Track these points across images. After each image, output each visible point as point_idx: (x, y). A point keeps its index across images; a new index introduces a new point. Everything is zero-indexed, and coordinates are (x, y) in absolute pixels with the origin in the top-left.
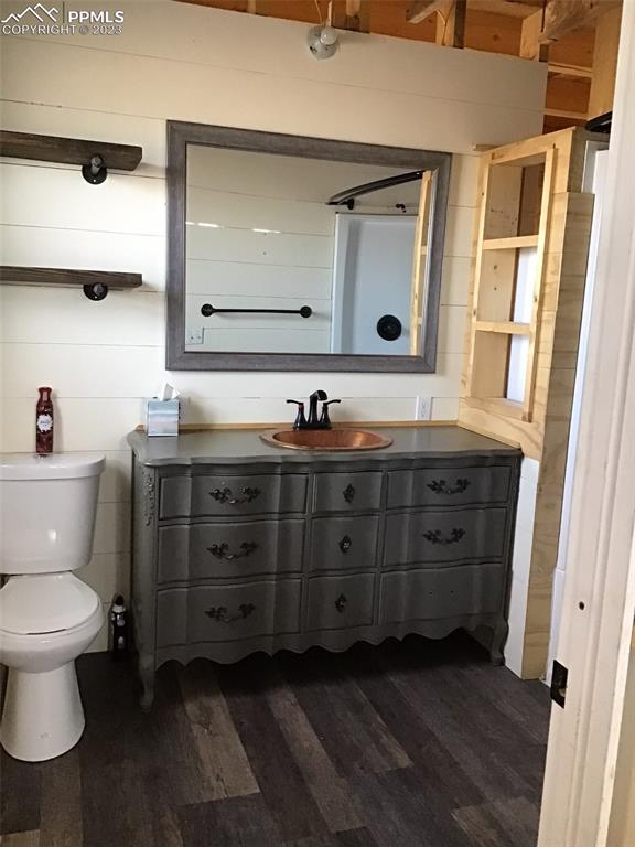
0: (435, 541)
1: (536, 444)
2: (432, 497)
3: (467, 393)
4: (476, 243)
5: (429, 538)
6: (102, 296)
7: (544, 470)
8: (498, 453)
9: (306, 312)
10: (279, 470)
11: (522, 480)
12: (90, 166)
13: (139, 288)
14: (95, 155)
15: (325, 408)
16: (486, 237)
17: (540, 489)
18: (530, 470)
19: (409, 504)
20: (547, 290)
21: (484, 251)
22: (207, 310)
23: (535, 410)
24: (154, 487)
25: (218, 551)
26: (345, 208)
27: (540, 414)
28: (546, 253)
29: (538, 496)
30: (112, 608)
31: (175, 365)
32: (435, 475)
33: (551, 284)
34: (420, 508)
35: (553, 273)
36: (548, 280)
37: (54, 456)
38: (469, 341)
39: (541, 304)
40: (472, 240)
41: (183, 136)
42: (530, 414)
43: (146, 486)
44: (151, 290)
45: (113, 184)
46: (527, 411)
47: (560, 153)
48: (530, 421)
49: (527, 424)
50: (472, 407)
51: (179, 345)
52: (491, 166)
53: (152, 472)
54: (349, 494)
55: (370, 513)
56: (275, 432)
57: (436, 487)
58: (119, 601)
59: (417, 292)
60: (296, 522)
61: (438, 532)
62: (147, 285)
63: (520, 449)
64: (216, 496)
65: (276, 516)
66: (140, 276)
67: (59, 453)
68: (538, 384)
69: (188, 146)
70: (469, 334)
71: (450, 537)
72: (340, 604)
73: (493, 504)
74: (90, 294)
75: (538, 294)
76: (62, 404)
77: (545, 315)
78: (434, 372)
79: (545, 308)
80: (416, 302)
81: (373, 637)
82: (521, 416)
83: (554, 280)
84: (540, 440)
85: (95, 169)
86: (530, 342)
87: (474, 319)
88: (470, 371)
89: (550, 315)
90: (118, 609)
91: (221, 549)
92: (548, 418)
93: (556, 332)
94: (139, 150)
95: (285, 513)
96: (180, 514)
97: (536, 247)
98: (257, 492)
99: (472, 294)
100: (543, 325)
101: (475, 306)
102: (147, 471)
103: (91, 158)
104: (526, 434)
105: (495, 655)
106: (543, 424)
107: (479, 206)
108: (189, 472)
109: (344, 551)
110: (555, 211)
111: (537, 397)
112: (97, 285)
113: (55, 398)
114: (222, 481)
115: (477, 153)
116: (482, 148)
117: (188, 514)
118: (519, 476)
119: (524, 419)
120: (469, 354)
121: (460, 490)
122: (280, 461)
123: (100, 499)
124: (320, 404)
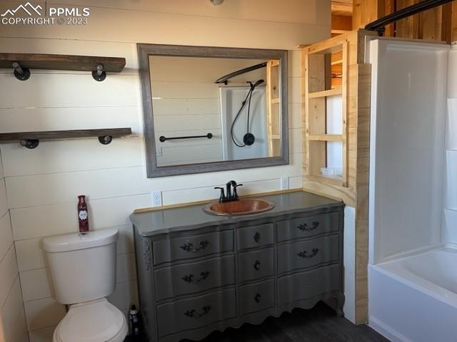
0: (304, 256)
1: (352, 199)
2: (300, 233)
3: (307, 173)
4: (304, 95)
5: (300, 255)
6: (109, 142)
7: (358, 212)
8: (332, 206)
9: (210, 136)
10: (218, 229)
11: (345, 218)
12: (96, 71)
13: (131, 135)
14: (99, 64)
15: (235, 190)
16: (310, 92)
17: (356, 223)
18: (350, 213)
19: (288, 239)
20: (350, 116)
21: (309, 99)
22: (162, 139)
23: (350, 180)
24: (149, 248)
25: (188, 279)
26: (223, 84)
27: (353, 183)
28: (348, 97)
29: (356, 226)
30: (129, 312)
31: (152, 175)
32: (300, 222)
33: (352, 114)
34: (295, 239)
35: (353, 107)
36: (350, 111)
37: (90, 233)
38: (305, 146)
39: (348, 124)
40: (301, 93)
41: (146, 51)
42: (347, 183)
43: (144, 247)
44: (136, 135)
45: (110, 80)
46: (345, 181)
47: (351, 43)
48: (347, 187)
49: (346, 188)
50: (311, 180)
51: (153, 163)
52: (309, 55)
53: (147, 240)
54: (257, 237)
55: (269, 246)
56: (210, 205)
57: (302, 228)
58: (133, 308)
59: (270, 122)
60: (229, 256)
61: (305, 252)
62: (134, 134)
63: (343, 202)
64: (184, 248)
65: (219, 255)
66: (130, 129)
67: (93, 231)
68: (350, 166)
69: (150, 57)
70: (305, 142)
71: (312, 253)
72: (257, 298)
73: (332, 233)
74: (102, 141)
75: (345, 119)
76: (92, 203)
77: (350, 130)
78: (288, 164)
79: (350, 126)
80: (270, 127)
81: (276, 313)
82: (341, 184)
83: (354, 111)
84: (354, 197)
85: (100, 72)
86: (343, 145)
87: (307, 135)
88: (308, 162)
89: (353, 129)
90: (133, 312)
91: (190, 278)
92: (358, 185)
93: (358, 138)
94: (124, 59)
95: (223, 252)
96: (165, 261)
97: (341, 94)
98: (207, 243)
99: (305, 121)
100: (350, 135)
101: (307, 127)
102: (144, 239)
103: (96, 66)
104: (346, 194)
105: (339, 312)
106: (355, 187)
107: (304, 76)
108: (168, 237)
109: (257, 269)
110: (351, 74)
111: (350, 174)
112: (106, 136)
113: (88, 200)
114: (187, 239)
115: (301, 49)
116: (303, 46)
117: (169, 260)
118: (343, 216)
119: (344, 186)
120: (306, 153)
121: (315, 228)
122: (218, 224)
123: (118, 253)
124: (232, 187)
